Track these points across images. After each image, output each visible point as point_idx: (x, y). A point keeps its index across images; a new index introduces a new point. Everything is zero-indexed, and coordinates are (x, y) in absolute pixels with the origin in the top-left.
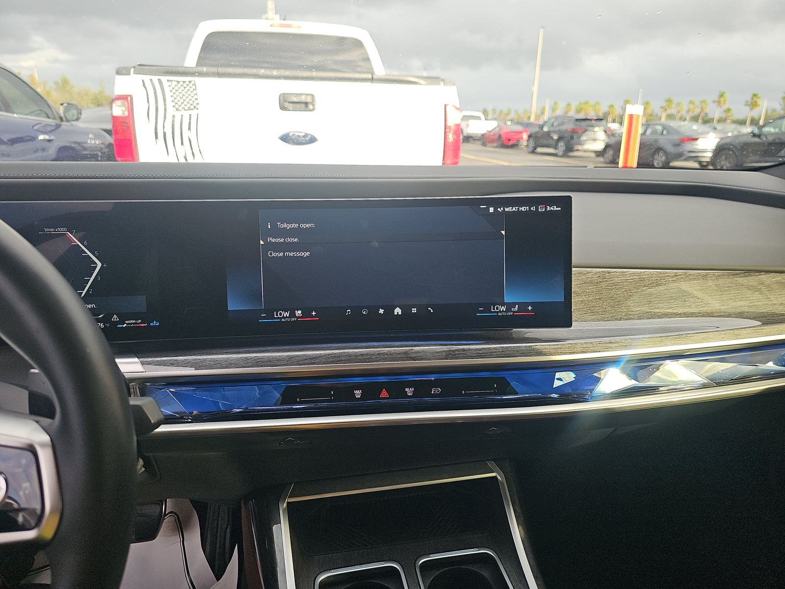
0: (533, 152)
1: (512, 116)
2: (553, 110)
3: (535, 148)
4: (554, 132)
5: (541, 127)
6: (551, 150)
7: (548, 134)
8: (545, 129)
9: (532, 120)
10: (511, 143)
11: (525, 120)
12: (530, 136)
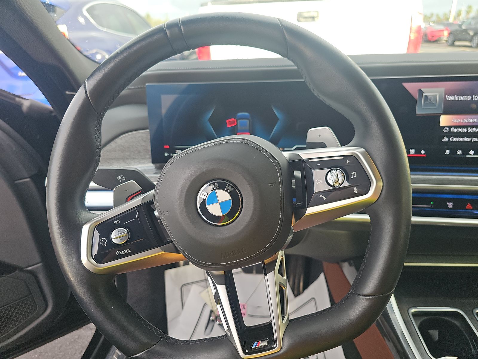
0: (452, 45)
1: (434, 18)
2: (468, 12)
3: (454, 42)
4: (471, 29)
5: (460, 26)
6: (467, 43)
7: (466, 31)
8: (464, 27)
9: (451, 20)
10: (434, 39)
11: (446, 22)
12: (450, 34)
